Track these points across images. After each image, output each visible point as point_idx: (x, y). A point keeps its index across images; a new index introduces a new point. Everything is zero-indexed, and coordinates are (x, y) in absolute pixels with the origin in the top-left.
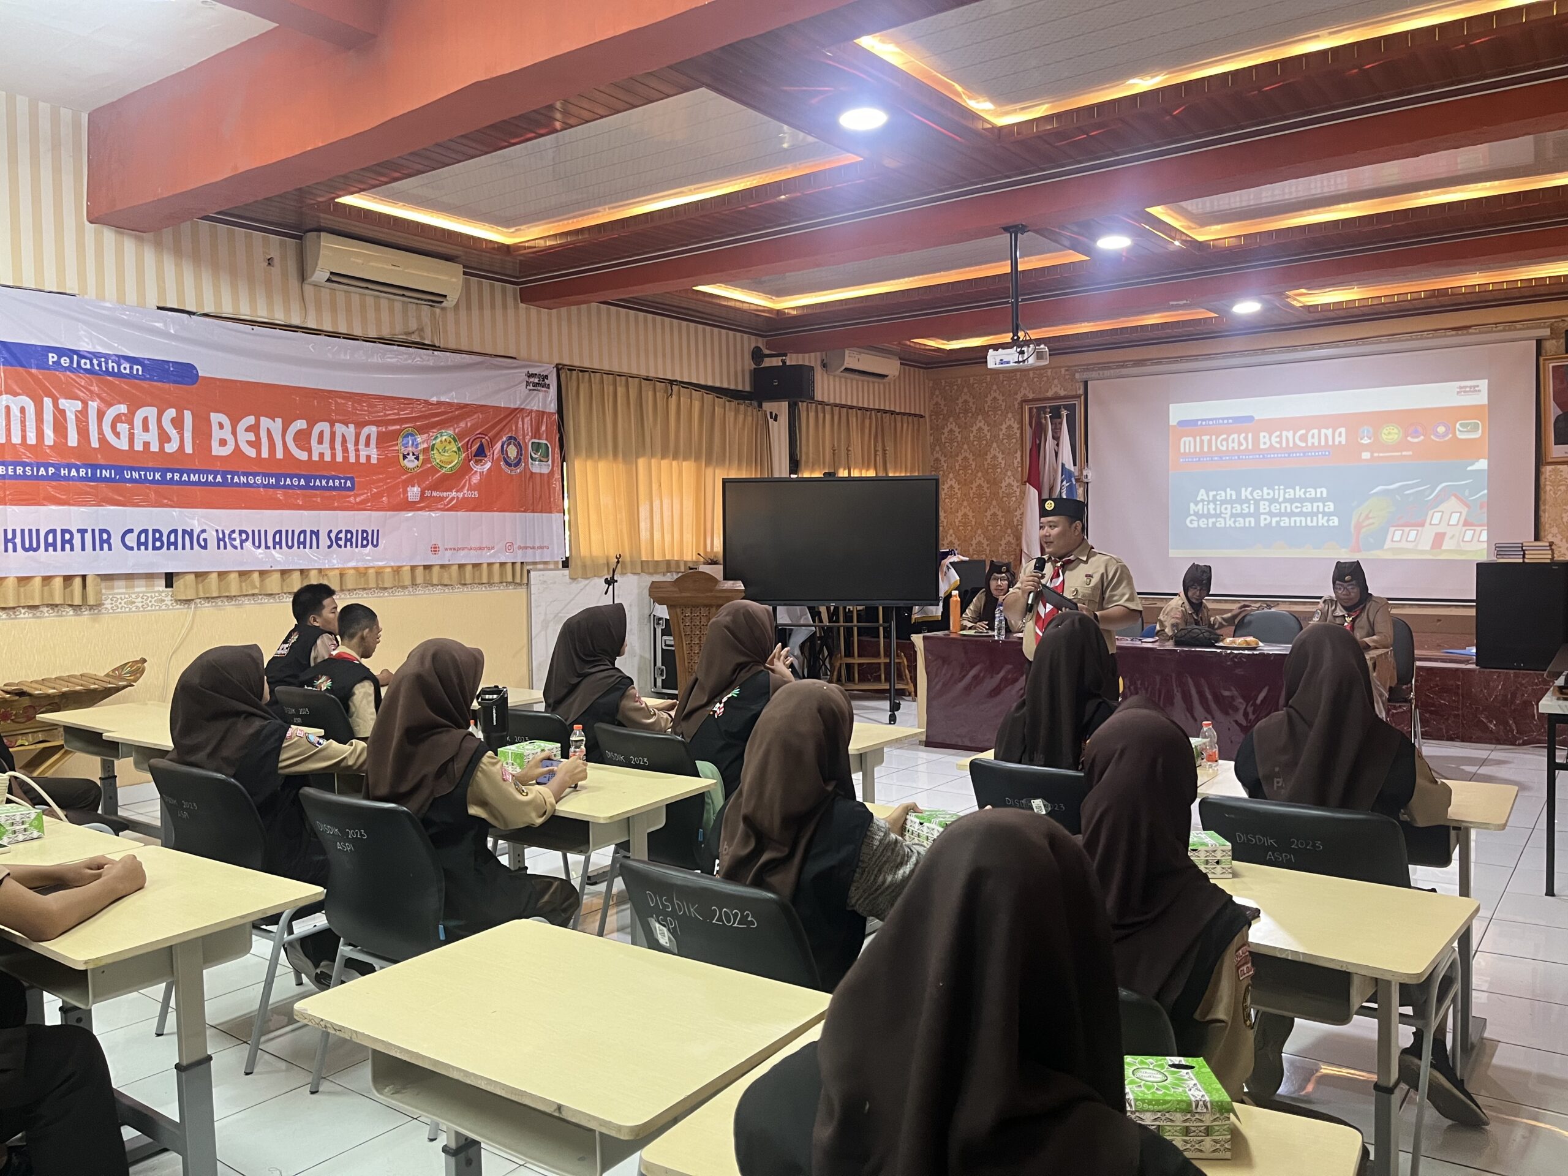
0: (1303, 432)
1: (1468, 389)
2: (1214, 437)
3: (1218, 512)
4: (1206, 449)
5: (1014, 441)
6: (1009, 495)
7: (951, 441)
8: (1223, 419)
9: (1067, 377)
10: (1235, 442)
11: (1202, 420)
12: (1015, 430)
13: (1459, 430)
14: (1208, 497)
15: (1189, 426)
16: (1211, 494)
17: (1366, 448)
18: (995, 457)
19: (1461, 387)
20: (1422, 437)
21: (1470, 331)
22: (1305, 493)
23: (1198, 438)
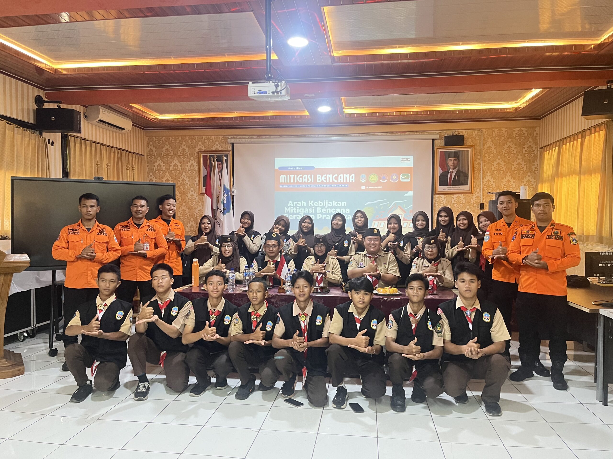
0: (336, 175)
1: (405, 160)
2: (296, 176)
3: (298, 212)
4: (292, 181)
5: (195, 172)
6: (191, 200)
7: (159, 170)
8: (300, 167)
9: (223, 141)
10: (305, 178)
11: (290, 167)
12: (195, 166)
13: (402, 178)
14: (293, 204)
15: (284, 170)
16: (295, 203)
17: (363, 184)
18: (184, 180)
19: (402, 159)
20: (386, 180)
21: (406, 134)
22: (337, 204)
23: (288, 176)
